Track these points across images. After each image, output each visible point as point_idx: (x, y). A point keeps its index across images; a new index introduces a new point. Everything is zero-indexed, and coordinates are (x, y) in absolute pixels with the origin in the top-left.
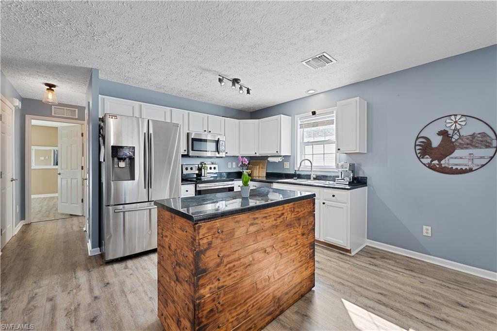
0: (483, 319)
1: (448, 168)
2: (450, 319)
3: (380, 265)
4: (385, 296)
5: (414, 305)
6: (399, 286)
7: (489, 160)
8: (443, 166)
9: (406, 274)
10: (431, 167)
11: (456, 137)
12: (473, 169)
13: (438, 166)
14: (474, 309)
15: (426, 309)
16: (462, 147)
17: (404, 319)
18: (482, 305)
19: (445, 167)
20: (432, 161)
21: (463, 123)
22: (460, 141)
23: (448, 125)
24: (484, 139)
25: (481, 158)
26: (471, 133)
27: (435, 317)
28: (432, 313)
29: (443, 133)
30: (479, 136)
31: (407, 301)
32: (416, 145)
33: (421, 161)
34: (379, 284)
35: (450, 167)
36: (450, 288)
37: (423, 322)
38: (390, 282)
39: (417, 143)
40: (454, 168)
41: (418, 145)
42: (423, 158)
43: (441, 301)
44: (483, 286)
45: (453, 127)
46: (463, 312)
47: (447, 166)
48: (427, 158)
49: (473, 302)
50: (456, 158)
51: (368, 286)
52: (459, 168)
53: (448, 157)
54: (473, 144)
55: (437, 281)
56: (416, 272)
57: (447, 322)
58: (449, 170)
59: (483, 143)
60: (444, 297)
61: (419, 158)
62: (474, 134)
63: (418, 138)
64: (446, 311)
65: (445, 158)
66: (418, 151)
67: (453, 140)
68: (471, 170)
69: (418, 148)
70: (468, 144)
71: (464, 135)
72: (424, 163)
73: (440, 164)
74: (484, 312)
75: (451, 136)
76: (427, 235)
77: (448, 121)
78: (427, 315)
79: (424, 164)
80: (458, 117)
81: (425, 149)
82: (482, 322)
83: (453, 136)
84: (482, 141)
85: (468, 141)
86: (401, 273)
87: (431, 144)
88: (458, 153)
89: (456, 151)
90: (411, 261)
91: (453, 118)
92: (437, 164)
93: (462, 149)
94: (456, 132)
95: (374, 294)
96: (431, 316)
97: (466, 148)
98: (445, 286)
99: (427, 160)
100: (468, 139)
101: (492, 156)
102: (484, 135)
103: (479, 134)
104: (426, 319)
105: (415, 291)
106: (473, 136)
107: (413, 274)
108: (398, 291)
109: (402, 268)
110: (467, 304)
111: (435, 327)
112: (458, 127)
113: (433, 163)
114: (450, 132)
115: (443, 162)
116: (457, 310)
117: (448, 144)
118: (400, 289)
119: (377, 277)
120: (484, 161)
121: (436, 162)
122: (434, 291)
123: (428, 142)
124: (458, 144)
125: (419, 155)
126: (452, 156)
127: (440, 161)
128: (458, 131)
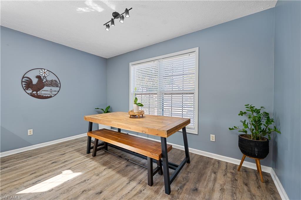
0: (72, 153)
1: (41, 96)
2: (66, 160)
3: (9, 165)
4: (35, 173)
5: (51, 166)
6: (34, 165)
7: (57, 92)
8: (39, 95)
9: (30, 159)
10: (32, 95)
11: (45, 80)
12: (52, 96)
13: (36, 95)
14: (67, 153)
15: (56, 163)
16: (48, 85)
17: (55, 172)
18: (67, 150)
19: (40, 95)
20: (32, 92)
21: (48, 74)
22: (47, 82)
23: (41, 73)
24: (56, 83)
25: (55, 91)
26: (51, 79)
27: (62, 163)
28: (60, 163)
29: (39, 77)
30: (54, 81)
31: (47, 167)
32: (22, 82)
33: (26, 92)
34: (24, 172)
35: (42, 95)
36: (53, 152)
37: (62, 167)
38: (27, 167)
39: (23, 80)
40: (44, 96)
41: (23, 82)
42: (27, 90)
43: (57, 158)
44: (60, 146)
45: (43, 75)
46: (66, 156)
47: (40, 94)
48: (30, 90)
49: (64, 152)
50: (45, 91)
51: (20, 177)
52: (46, 95)
53: (41, 90)
54: (52, 85)
55: (46, 153)
56: (33, 156)
57: (66, 161)
58: (42, 97)
59: (56, 85)
60: (56, 156)
61: (25, 90)
62: (52, 80)
63: (23, 77)
64: (62, 159)
65: (40, 91)
66: (24, 86)
67: (43, 82)
68: (51, 97)
69: (23, 83)
70: (50, 85)
71: (49, 80)
72: (28, 92)
73: (37, 94)
74: (70, 152)
75: (42, 79)
76: (30, 134)
77: (41, 71)
78: (60, 164)
79: (28, 94)
80: (46, 71)
81: (28, 84)
82: (73, 154)
83: (43, 79)
84: (55, 84)
85: (50, 83)
86: (27, 161)
87: (32, 82)
88: (46, 88)
89: (45, 87)
90: (23, 153)
91: (43, 70)
92: (36, 94)
93: (47, 86)
94: (45, 78)
95: (28, 177)
96: (61, 164)
97: (49, 86)
98: (50, 153)
99: (30, 91)
100: (50, 82)
101: (58, 90)
102: (56, 81)
103: (54, 80)
104: (61, 165)
105: (44, 162)
106: (52, 81)
107: (33, 157)
108: (37, 167)
109: (24, 159)
110: (63, 153)
111: (66, 165)
112: (46, 75)
113: (33, 93)
114: (42, 77)
115: (38, 92)
116: (65, 156)
117: (41, 83)
118: (37, 166)
119: (17, 171)
120: (55, 93)
121: (35, 92)
122: (50, 157)
123: (30, 81)
124: (46, 84)
125: (24, 88)
126: (43, 89)
127: (37, 92)
128: (46, 77)
